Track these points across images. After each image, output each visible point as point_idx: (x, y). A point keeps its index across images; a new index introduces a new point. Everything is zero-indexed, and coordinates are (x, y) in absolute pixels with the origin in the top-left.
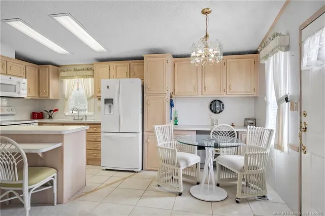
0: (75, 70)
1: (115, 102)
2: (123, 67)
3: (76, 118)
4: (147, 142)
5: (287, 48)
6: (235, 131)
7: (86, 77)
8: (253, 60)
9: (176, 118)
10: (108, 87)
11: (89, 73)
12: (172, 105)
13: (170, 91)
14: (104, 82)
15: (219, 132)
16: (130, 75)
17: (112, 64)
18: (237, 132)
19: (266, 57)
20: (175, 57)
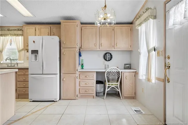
0: (9, 30)
1: (40, 52)
2: (45, 29)
3: (10, 65)
4: (63, 80)
5: (155, 17)
6: (120, 71)
7: (18, 35)
8: (129, 28)
9: (82, 64)
10: (34, 42)
11: (20, 32)
12: (80, 55)
13: (79, 46)
14: (31, 38)
15: (111, 72)
16: (51, 34)
17: (37, 27)
18: (121, 72)
19: (140, 24)
20: (82, 24)
